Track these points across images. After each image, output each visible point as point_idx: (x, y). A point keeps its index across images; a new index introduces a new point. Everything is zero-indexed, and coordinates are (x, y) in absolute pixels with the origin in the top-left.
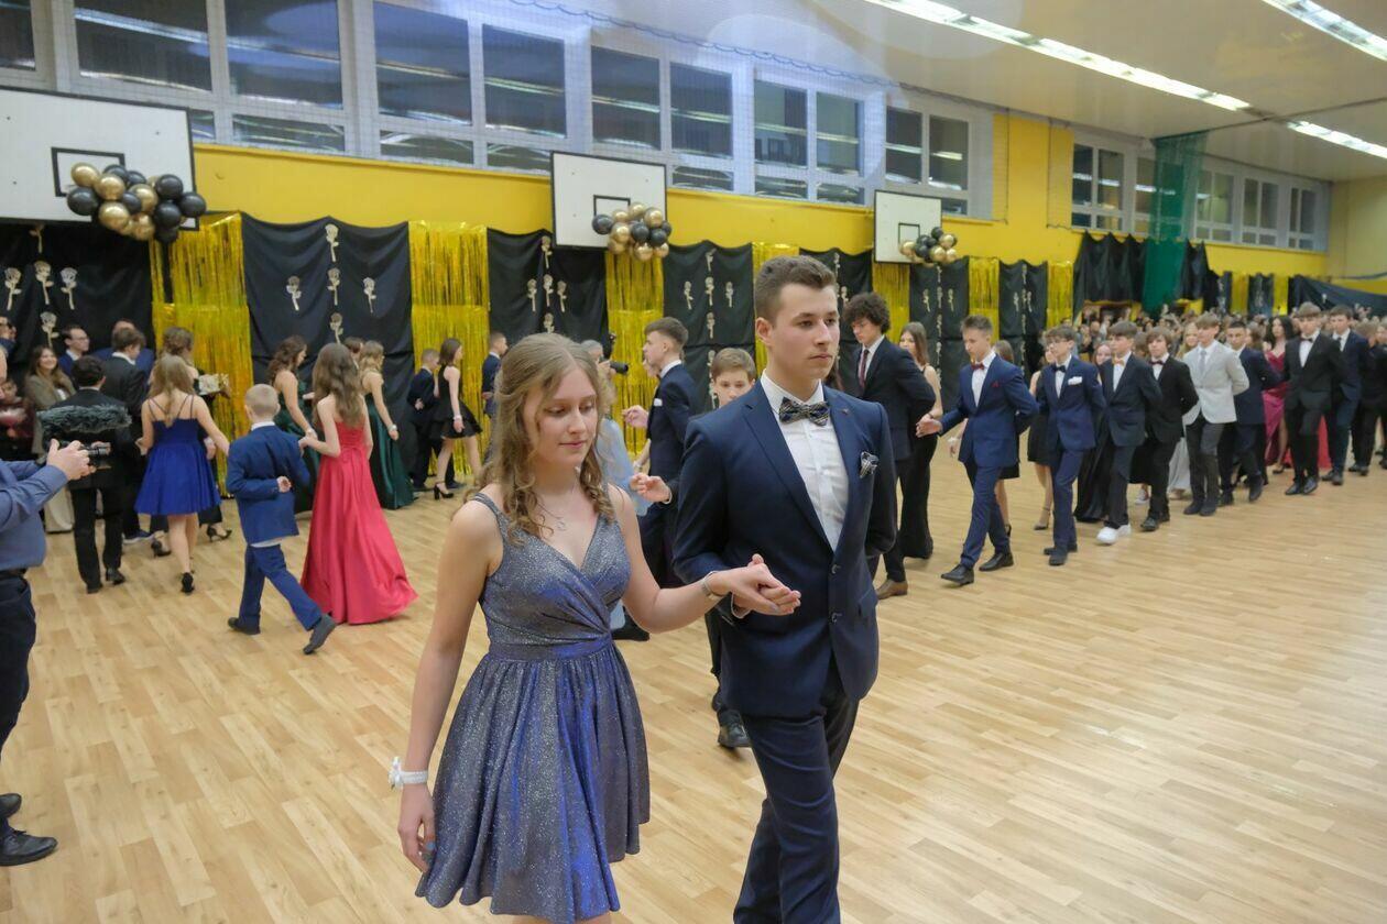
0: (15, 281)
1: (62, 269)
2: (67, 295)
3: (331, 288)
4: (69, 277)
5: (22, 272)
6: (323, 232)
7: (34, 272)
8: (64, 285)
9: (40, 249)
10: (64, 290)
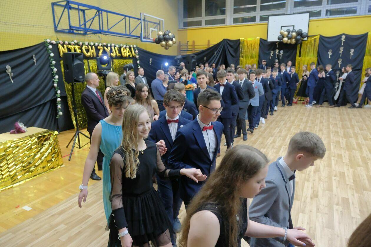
0: (272, 53)
1: (280, 50)
2: (280, 56)
3: (340, 52)
4: (282, 52)
5: (274, 51)
6: (341, 38)
7: (276, 51)
8: (280, 54)
9: (277, 47)
10: (280, 55)
